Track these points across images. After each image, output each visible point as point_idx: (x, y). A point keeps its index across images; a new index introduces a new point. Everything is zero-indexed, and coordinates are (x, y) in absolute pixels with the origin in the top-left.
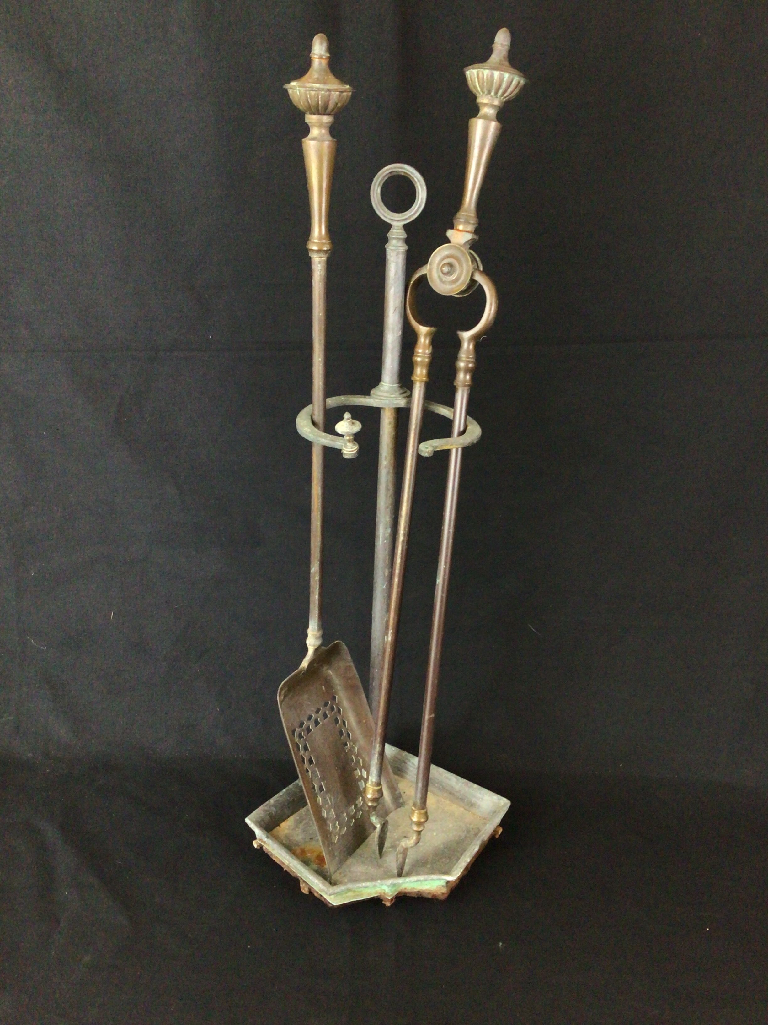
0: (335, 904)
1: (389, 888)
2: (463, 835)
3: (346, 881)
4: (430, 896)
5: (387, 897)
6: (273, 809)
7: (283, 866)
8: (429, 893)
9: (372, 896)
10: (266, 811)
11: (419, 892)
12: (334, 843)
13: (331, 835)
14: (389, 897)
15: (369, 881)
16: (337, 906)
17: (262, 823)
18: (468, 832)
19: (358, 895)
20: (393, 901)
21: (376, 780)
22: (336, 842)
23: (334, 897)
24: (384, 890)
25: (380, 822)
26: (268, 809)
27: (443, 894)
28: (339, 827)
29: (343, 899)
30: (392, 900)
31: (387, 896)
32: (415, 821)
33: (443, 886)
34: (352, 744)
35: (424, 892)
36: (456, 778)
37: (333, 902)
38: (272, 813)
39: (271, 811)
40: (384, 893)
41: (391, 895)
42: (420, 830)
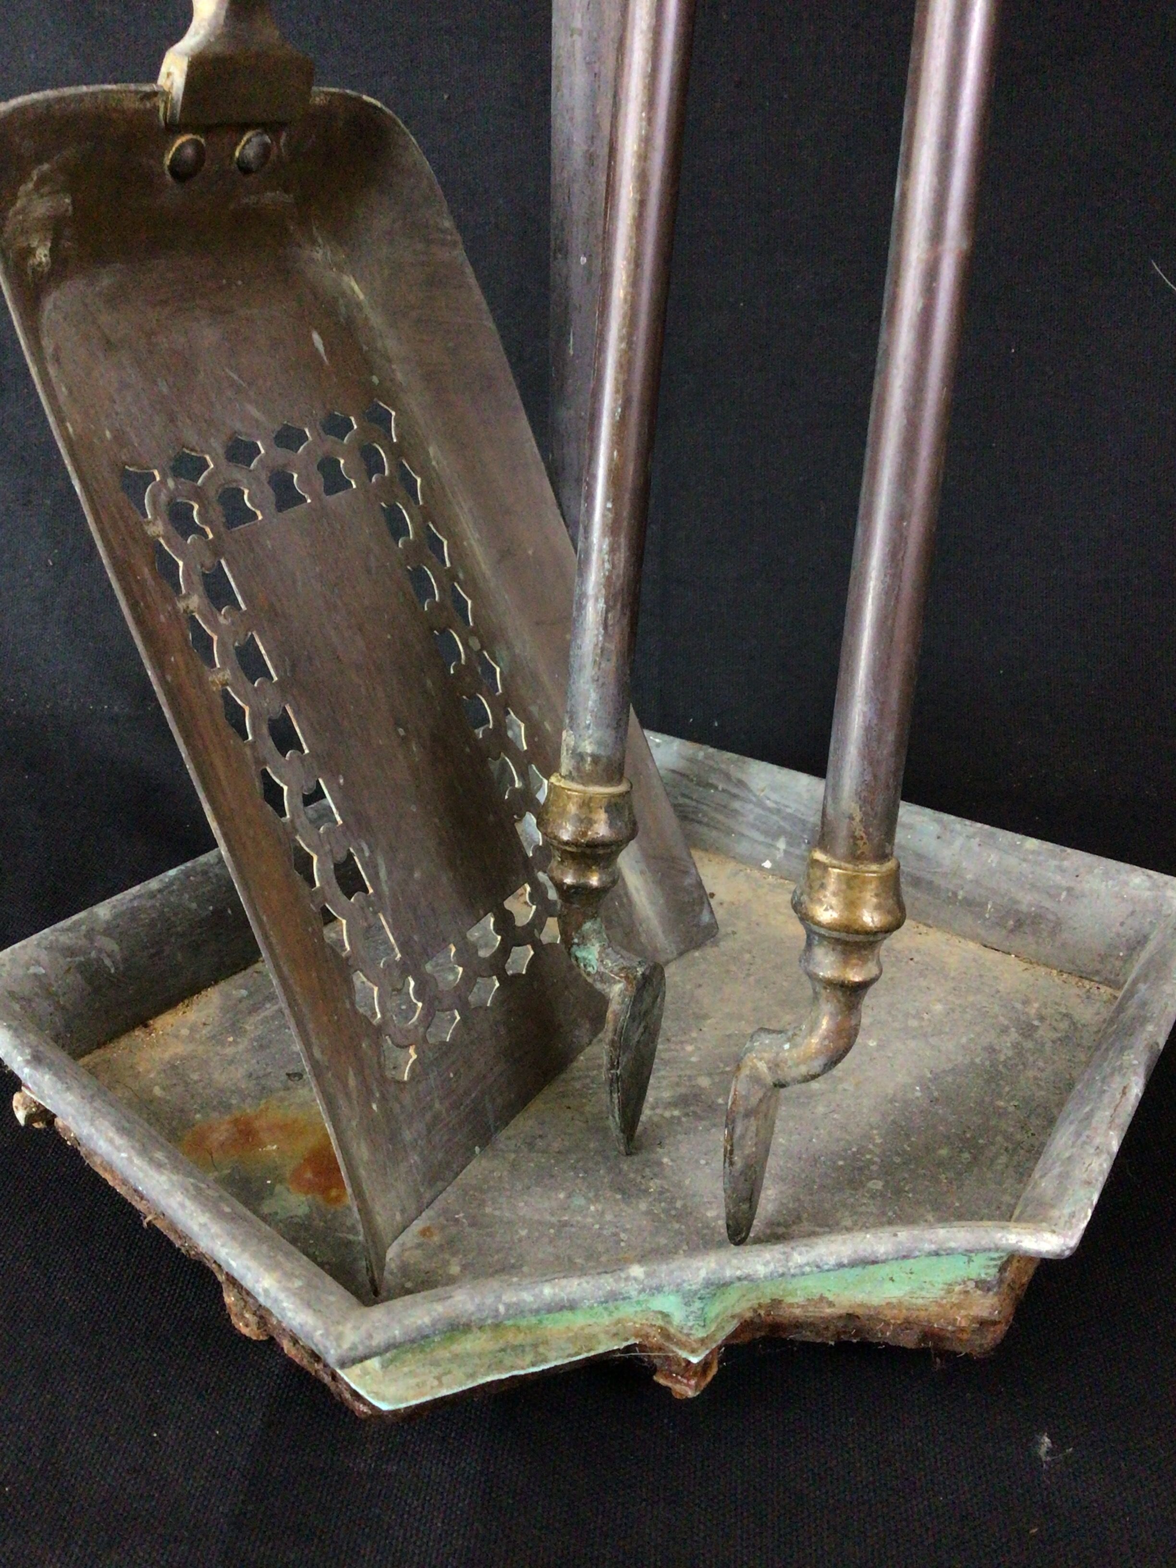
0: (384, 1407)
1: (687, 1304)
2: (1006, 1045)
3: (455, 1269)
4: (909, 1340)
5: (683, 1354)
6: (111, 945)
7: (140, 1206)
8: (908, 1324)
9: (601, 1349)
10: (70, 951)
11: (851, 1317)
12: (400, 1083)
13: (377, 1045)
14: (693, 1351)
15: (582, 1272)
16: (395, 1413)
17: (43, 1006)
18: (1028, 1030)
19: (518, 1349)
20: (714, 1371)
21: (600, 743)
22: (406, 1078)
23: (384, 1366)
24: (665, 1316)
25: (627, 973)
26: (83, 942)
27: (984, 1324)
28: (420, 1004)
29: (436, 1371)
30: (705, 1365)
31: (682, 1345)
32: (830, 927)
33: (981, 1285)
34: (475, 643)
35: (875, 1317)
36: (940, 822)
37: (377, 1395)
38: (99, 960)
39: (93, 954)
40: (666, 1335)
41: (703, 1341)
42: (855, 976)
